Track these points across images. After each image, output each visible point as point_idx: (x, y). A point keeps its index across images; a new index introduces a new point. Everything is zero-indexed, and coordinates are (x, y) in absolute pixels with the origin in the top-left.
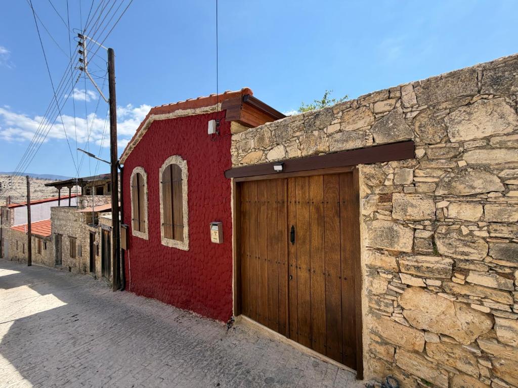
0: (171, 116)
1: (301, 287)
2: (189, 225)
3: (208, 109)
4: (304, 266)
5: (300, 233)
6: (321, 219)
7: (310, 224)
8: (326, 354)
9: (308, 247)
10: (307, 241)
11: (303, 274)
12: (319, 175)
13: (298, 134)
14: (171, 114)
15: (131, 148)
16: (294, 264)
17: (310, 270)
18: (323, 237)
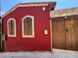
0: (28, 6)
1: (69, 40)
2: (35, 31)
3: (44, 5)
4: (70, 36)
5: (69, 30)
6: (74, 27)
7: (71, 28)
8: (76, 51)
9: (71, 32)
10: (71, 31)
11: (70, 37)
12: (73, 19)
13: (70, 11)
14: (28, 5)
15: (8, 13)
16: (67, 36)
17: (71, 36)
18: (74, 30)
